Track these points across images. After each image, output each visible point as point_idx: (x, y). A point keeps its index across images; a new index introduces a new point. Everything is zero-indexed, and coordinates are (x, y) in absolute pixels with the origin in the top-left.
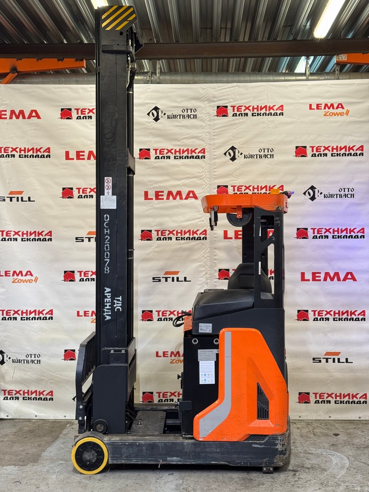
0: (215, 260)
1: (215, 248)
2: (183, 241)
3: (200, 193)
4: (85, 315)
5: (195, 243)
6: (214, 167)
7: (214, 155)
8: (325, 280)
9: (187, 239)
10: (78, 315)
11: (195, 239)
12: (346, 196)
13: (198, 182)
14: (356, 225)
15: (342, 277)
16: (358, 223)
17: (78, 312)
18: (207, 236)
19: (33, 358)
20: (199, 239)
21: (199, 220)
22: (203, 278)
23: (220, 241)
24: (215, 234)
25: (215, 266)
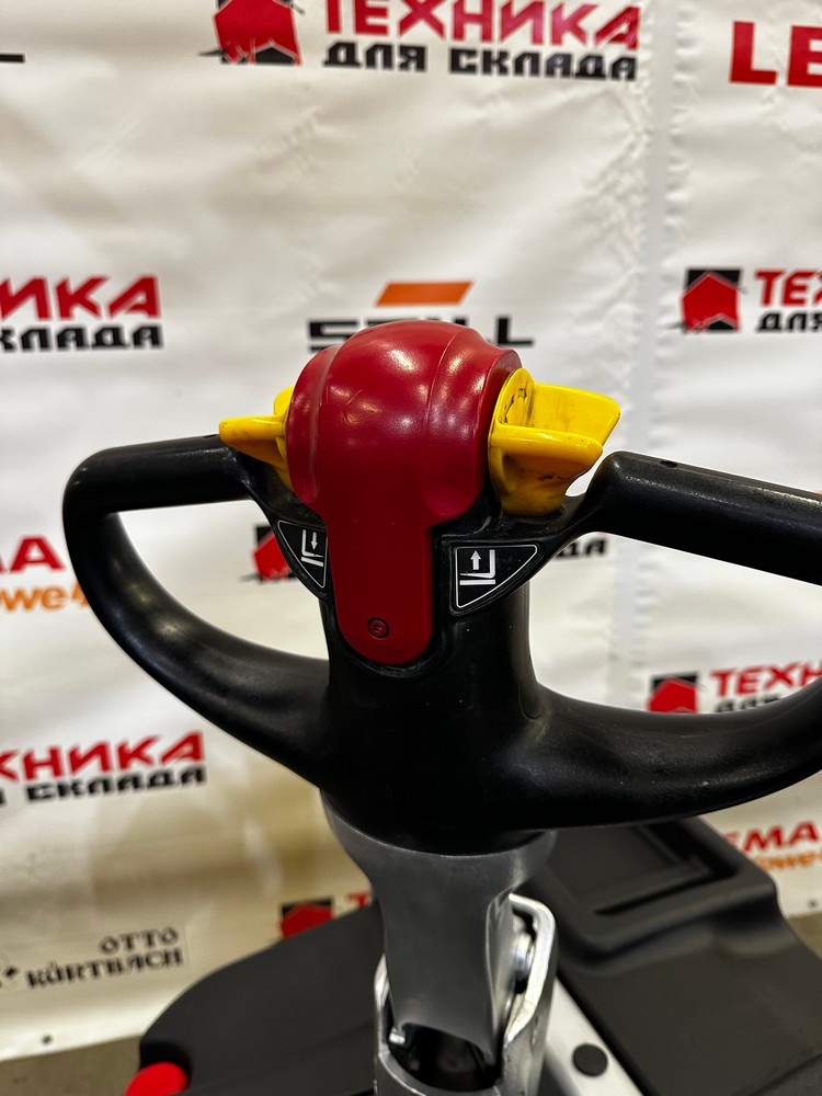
1: (678, 141)
2: (494, 82)
5: (565, 98)
9: (519, 69)
11: (566, 72)
18: (641, 55)
20: (591, 68)
22: (597, 327)
23: (705, 93)
24: (684, 43)
25: (667, 253)
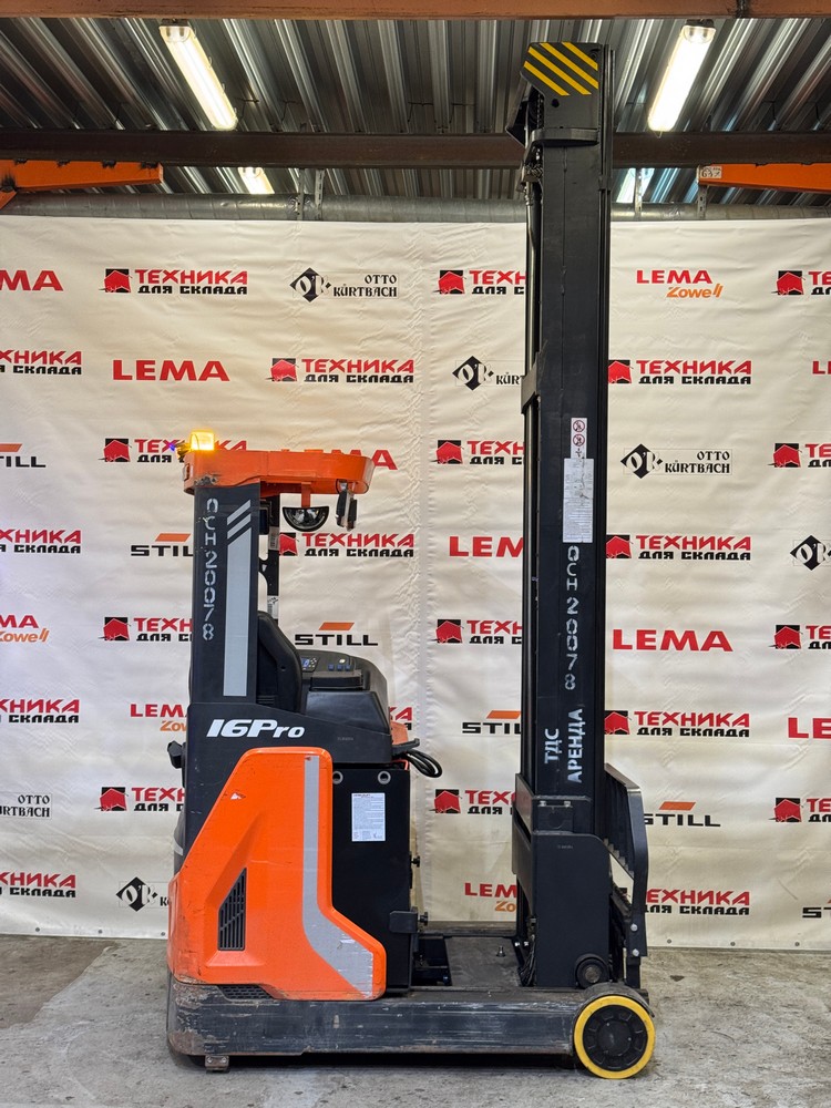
0: (431, 599)
1: (430, 575)
2: (362, 559)
3: (400, 457)
4: (148, 714)
5: (387, 563)
6: (432, 401)
7: (433, 376)
8: (665, 646)
9: (371, 555)
10: (134, 713)
11: (387, 555)
12: (712, 468)
13: (398, 431)
14: (734, 530)
15: (701, 642)
16: (736, 527)
17: (133, 707)
18: (415, 549)
19: (34, 805)
20: (397, 553)
21: (396, 514)
22: (402, 639)
23: (440, 559)
24: (431, 544)
25: (428, 614)
